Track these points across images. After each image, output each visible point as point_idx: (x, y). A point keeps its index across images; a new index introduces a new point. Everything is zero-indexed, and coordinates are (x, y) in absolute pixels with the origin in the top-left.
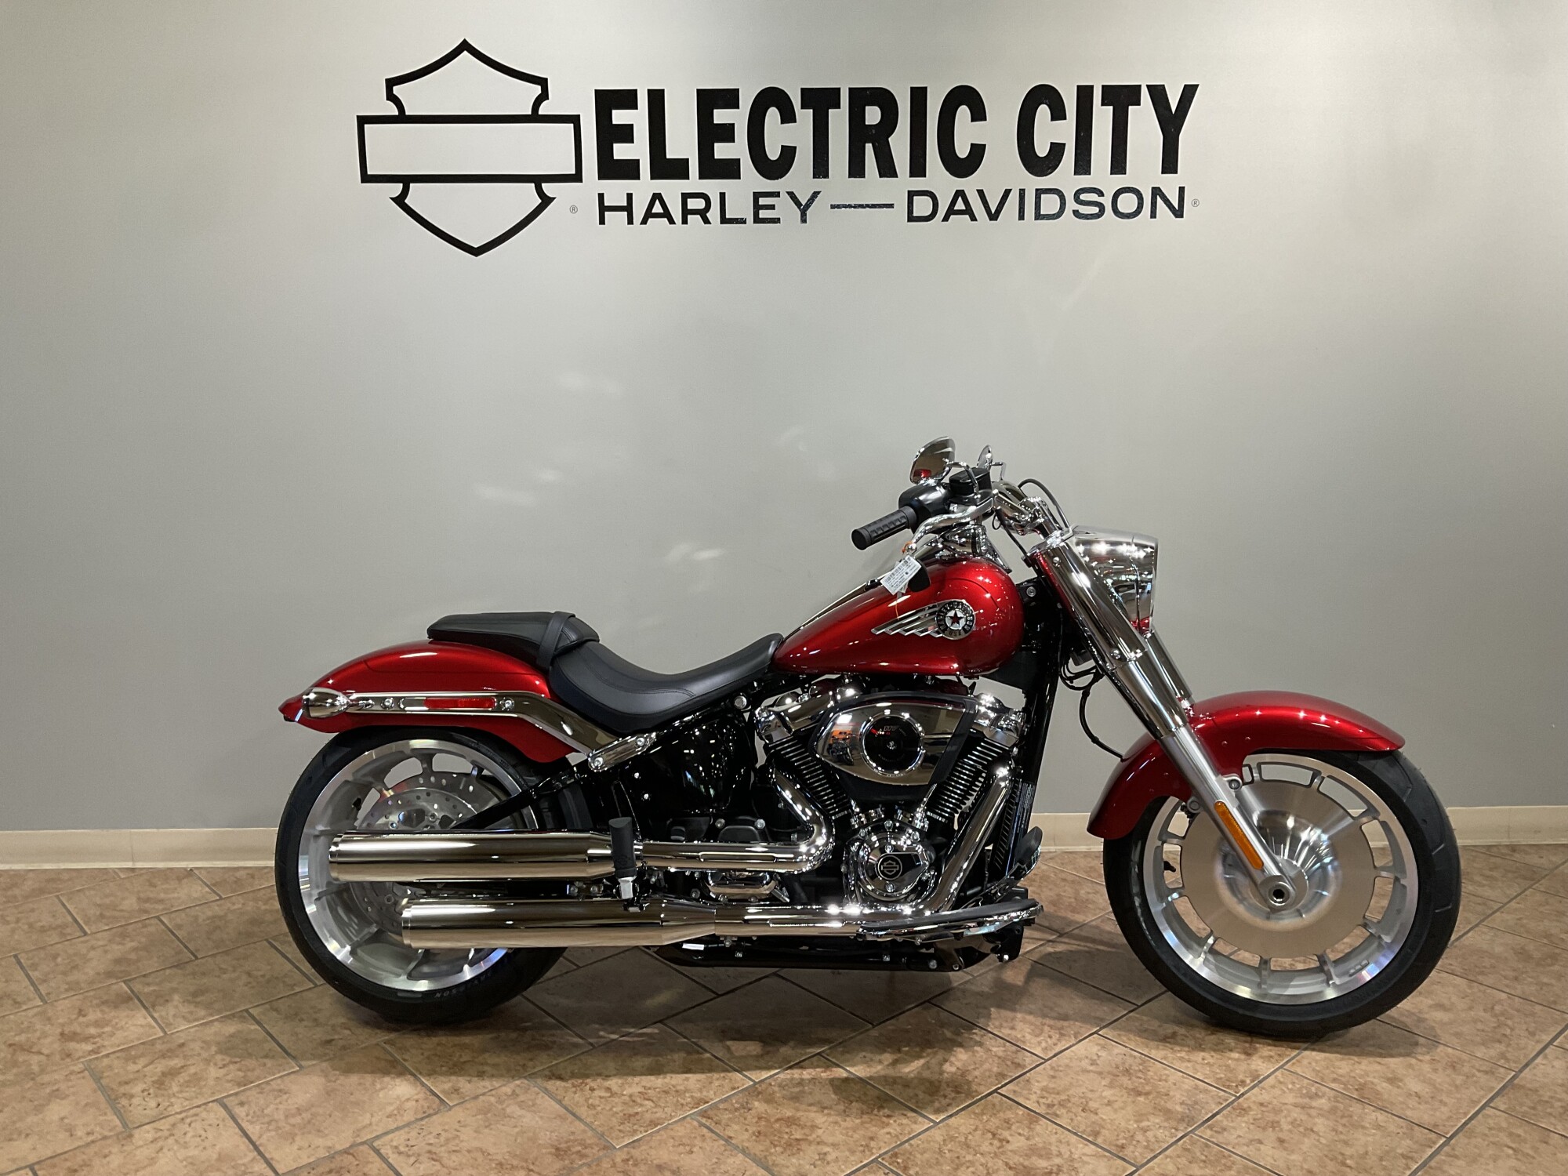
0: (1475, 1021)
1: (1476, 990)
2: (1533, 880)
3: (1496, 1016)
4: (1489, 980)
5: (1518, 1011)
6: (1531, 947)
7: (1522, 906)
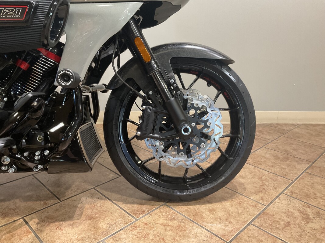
0: (253, 183)
1: (257, 170)
2: (283, 133)
3: (262, 181)
4: (262, 167)
5: (271, 179)
6: (279, 155)
7: (279, 142)
